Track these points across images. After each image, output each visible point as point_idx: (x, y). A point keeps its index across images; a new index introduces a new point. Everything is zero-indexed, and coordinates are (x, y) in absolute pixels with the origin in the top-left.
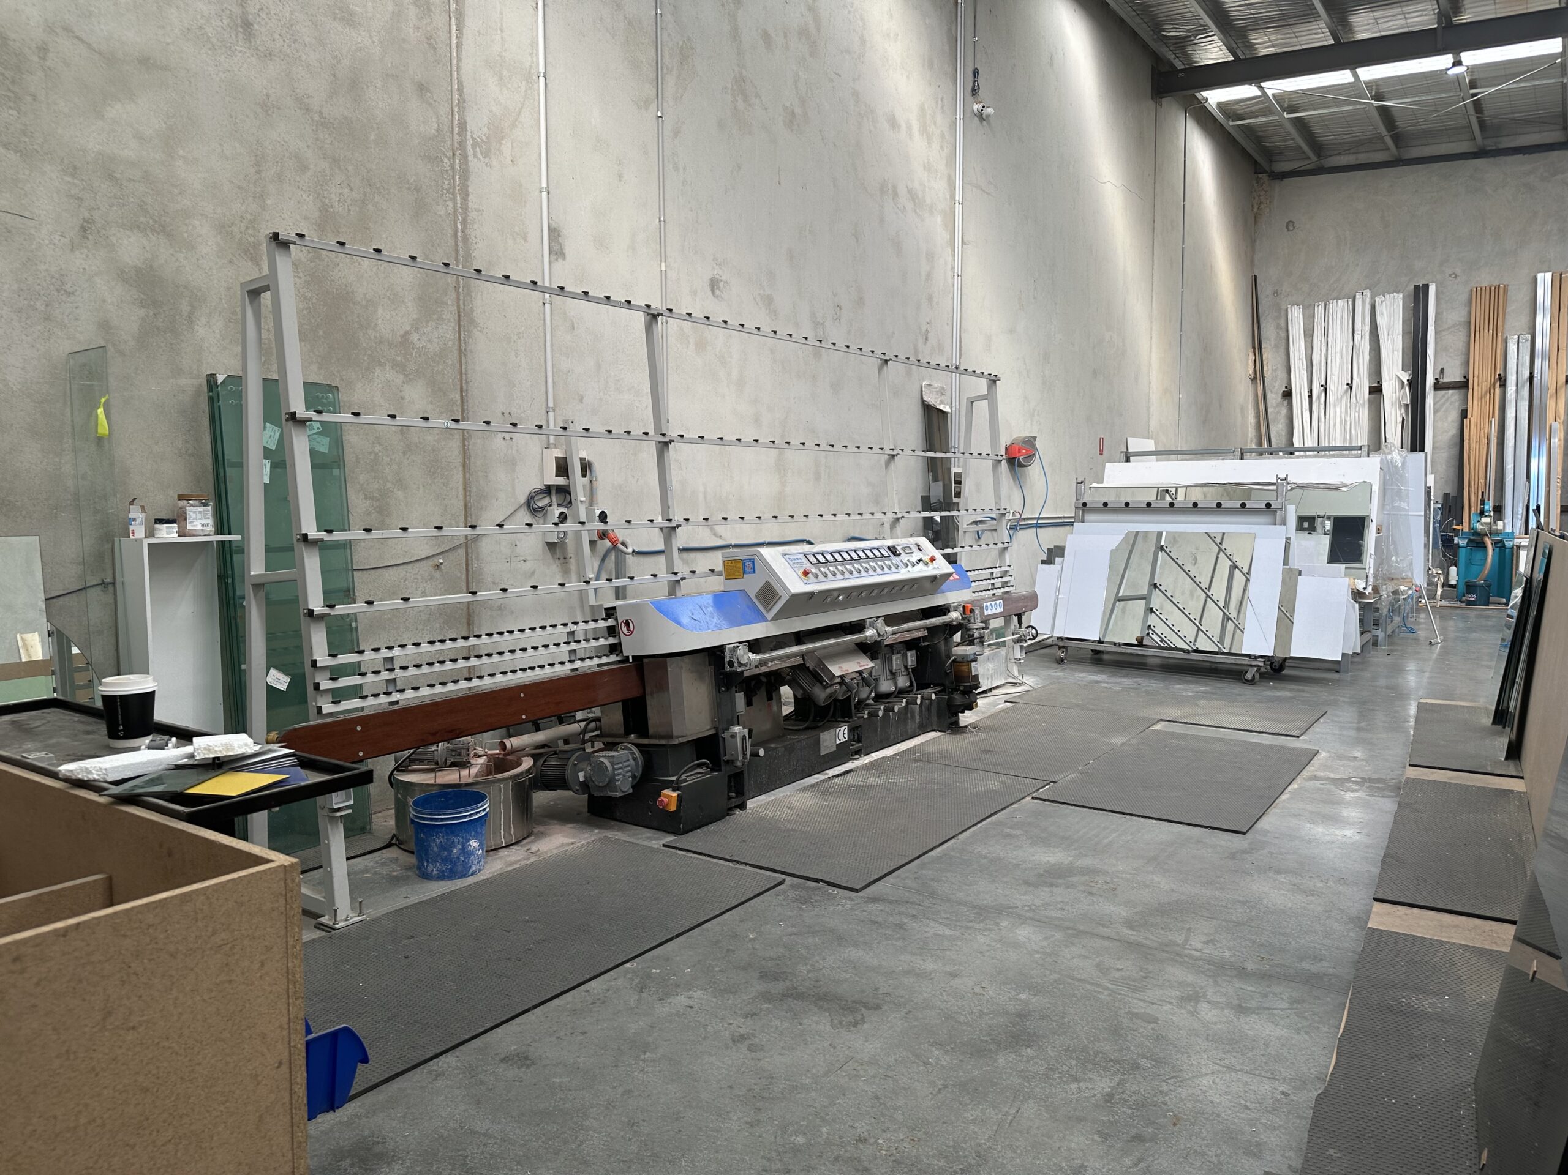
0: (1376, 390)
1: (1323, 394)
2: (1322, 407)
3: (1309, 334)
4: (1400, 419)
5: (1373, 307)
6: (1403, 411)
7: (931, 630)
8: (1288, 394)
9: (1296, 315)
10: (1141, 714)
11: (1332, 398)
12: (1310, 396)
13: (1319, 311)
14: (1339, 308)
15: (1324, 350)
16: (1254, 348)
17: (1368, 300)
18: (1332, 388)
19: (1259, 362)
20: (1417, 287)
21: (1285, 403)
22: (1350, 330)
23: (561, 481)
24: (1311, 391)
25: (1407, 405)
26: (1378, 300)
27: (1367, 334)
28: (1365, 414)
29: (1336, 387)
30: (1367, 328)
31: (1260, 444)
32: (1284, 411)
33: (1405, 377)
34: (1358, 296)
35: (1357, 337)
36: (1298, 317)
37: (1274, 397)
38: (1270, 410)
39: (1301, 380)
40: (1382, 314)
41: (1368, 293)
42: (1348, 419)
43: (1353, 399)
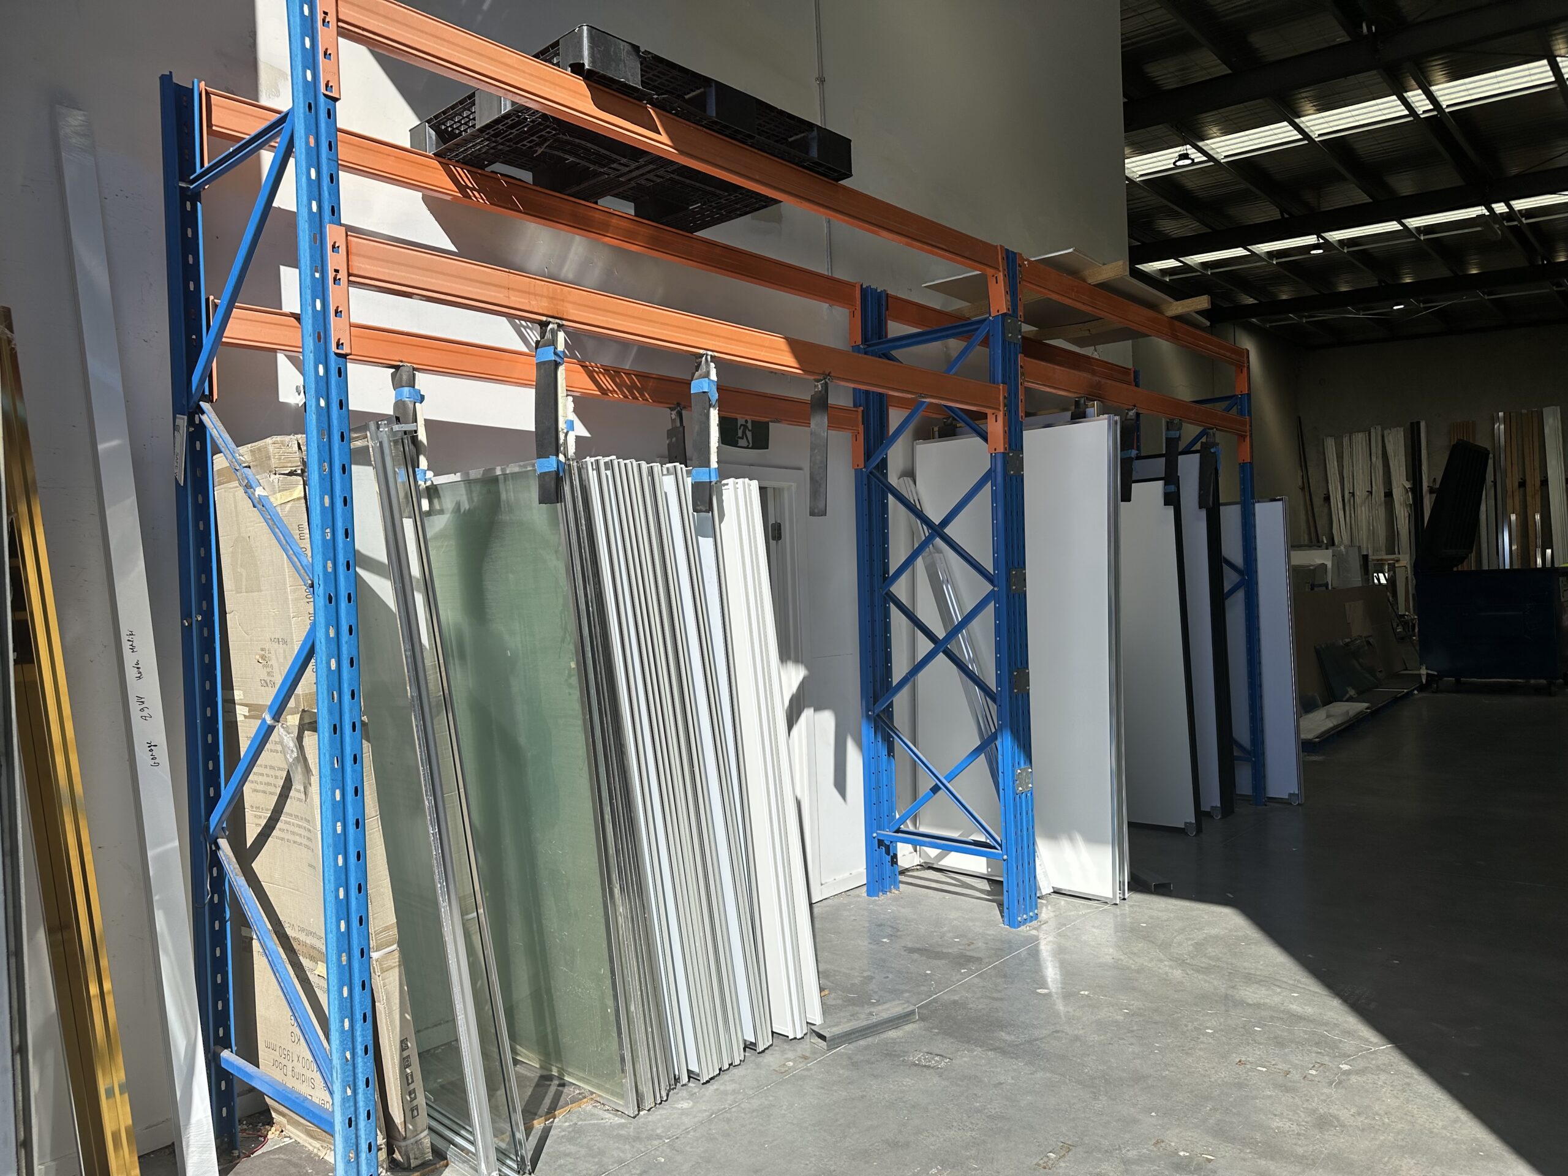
0: (1389, 494)
1: (1352, 498)
2: (1352, 507)
3: (1340, 457)
4: (1407, 514)
5: (1383, 437)
6: (1409, 509)
8: (1327, 499)
9: (1330, 444)
11: (1358, 501)
12: (1343, 500)
13: (1346, 441)
14: (1360, 438)
15: (1351, 468)
16: (1301, 466)
17: (1379, 433)
18: (1358, 494)
19: (1306, 478)
20: (1412, 424)
21: (1326, 505)
22: (1368, 453)
24: (1343, 496)
25: (1411, 505)
26: (1386, 432)
27: (1380, 456)
28: (1382, 512)
29: (1361, 494)
30: (1380, 452)
31: (1310, 540)
32: (1326, 510)
33: (1408, 485)
34: (1372, 430)
35: (1374, 459)
36: (1332, 445)
37: (1318, 501)
38: (1316, 510)
39: (1336, 489)
40: (1389, 441)
41: (1379, 428)
42: (1370, 515)
43: (1373, 501)
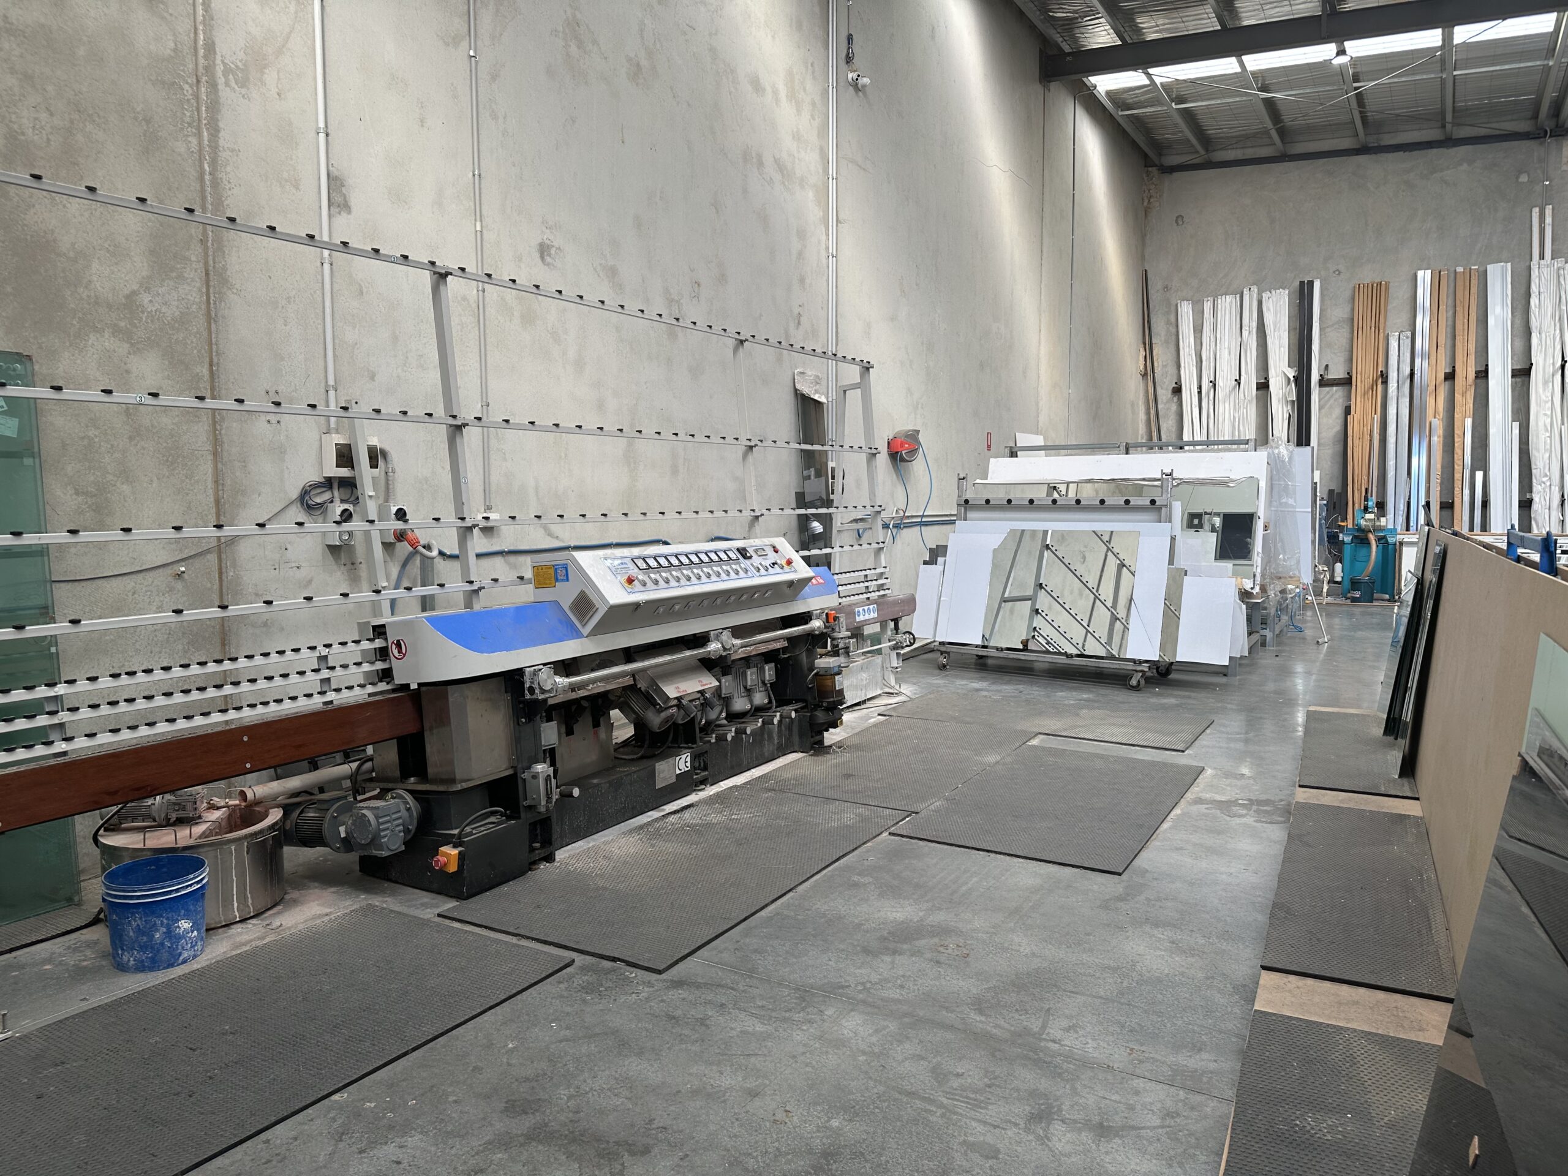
0: (1263, 386)
1: (1212, 391)
2: (1211, 403)
3: (1198, 330)
4: (1286, 416)
5: (1260, 303)
6: (1289, 407)
7: (790, 639)
8: (1177, 390)
9: (1186, 310)
10: (1019, 727)
11: (1220, 394)
12: (1200, 393)
13: (1208, 306)
14: (1228, 303)
15: (1213, 345)
16: (1144, 344)
17: (1255, 296)
18: (1221, 384)
19: (1150, 357)
20: (1302, 283)
21: (1175, 399)
22: (1238, 326)
23: (344, 472)
24: (1200, 387)
25: (1293, 402)
26: (1265, 295)
27: (1255, 330)
28: (1252, 411)
29: (1225, 382)
30: (1254, 324)
31: (1151, 439)
32: (1174, 407)
33: (1291, 373)
34: (1246, 292)
35: (1245, 333)
36: (1188, 313)
37: (1164, 394)
38: (1160, 407)
39: (1191, 375)
40: (1269, 310)
41: (1255, 289)
42: (1236, 415)
43: (1241, 395)
